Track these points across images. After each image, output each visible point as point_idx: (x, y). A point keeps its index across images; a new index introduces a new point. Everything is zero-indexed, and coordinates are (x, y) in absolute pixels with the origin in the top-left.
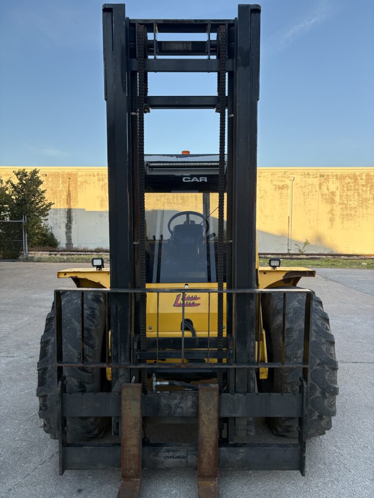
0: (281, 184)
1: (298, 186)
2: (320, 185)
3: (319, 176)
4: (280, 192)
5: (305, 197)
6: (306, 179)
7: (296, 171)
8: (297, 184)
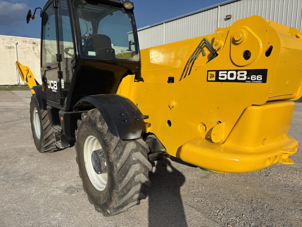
0: (9, 46)
1: (20, 47)
2: (34, 48)
3: (32, 43)
4: (9, 50)
5: (25, 54)
6: (25, 44)
7: (18, 39)
8: (19, 46)
